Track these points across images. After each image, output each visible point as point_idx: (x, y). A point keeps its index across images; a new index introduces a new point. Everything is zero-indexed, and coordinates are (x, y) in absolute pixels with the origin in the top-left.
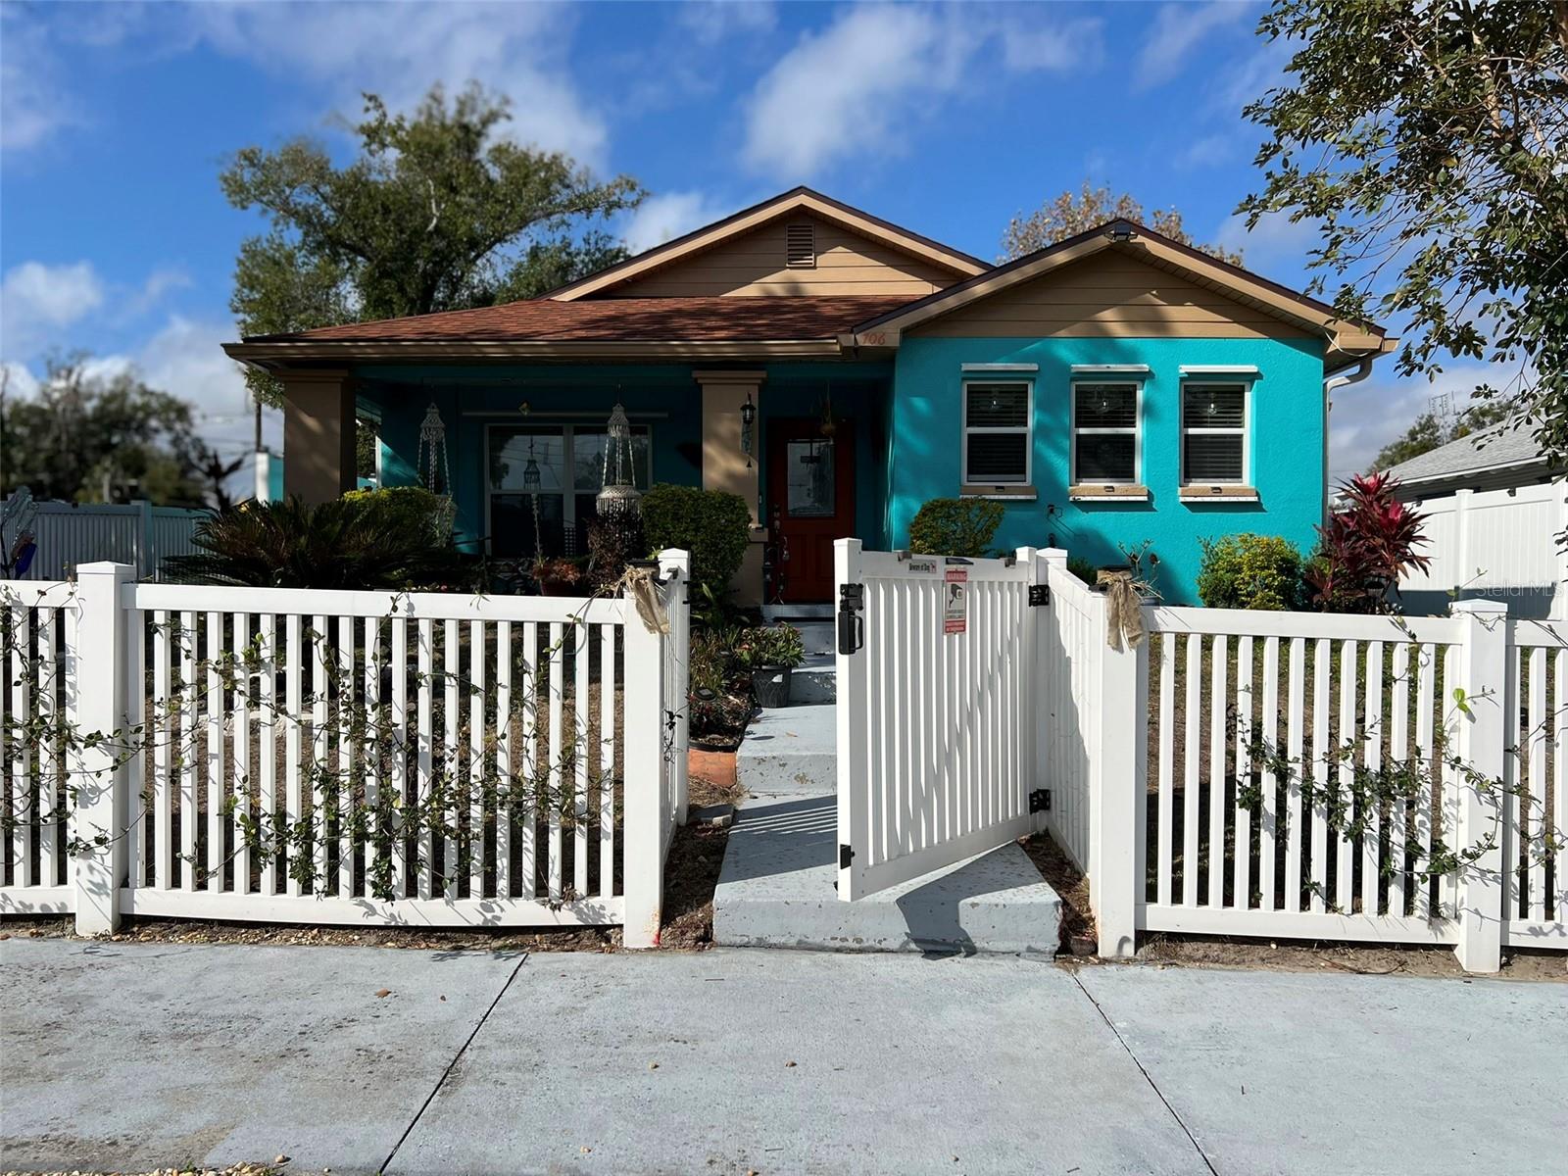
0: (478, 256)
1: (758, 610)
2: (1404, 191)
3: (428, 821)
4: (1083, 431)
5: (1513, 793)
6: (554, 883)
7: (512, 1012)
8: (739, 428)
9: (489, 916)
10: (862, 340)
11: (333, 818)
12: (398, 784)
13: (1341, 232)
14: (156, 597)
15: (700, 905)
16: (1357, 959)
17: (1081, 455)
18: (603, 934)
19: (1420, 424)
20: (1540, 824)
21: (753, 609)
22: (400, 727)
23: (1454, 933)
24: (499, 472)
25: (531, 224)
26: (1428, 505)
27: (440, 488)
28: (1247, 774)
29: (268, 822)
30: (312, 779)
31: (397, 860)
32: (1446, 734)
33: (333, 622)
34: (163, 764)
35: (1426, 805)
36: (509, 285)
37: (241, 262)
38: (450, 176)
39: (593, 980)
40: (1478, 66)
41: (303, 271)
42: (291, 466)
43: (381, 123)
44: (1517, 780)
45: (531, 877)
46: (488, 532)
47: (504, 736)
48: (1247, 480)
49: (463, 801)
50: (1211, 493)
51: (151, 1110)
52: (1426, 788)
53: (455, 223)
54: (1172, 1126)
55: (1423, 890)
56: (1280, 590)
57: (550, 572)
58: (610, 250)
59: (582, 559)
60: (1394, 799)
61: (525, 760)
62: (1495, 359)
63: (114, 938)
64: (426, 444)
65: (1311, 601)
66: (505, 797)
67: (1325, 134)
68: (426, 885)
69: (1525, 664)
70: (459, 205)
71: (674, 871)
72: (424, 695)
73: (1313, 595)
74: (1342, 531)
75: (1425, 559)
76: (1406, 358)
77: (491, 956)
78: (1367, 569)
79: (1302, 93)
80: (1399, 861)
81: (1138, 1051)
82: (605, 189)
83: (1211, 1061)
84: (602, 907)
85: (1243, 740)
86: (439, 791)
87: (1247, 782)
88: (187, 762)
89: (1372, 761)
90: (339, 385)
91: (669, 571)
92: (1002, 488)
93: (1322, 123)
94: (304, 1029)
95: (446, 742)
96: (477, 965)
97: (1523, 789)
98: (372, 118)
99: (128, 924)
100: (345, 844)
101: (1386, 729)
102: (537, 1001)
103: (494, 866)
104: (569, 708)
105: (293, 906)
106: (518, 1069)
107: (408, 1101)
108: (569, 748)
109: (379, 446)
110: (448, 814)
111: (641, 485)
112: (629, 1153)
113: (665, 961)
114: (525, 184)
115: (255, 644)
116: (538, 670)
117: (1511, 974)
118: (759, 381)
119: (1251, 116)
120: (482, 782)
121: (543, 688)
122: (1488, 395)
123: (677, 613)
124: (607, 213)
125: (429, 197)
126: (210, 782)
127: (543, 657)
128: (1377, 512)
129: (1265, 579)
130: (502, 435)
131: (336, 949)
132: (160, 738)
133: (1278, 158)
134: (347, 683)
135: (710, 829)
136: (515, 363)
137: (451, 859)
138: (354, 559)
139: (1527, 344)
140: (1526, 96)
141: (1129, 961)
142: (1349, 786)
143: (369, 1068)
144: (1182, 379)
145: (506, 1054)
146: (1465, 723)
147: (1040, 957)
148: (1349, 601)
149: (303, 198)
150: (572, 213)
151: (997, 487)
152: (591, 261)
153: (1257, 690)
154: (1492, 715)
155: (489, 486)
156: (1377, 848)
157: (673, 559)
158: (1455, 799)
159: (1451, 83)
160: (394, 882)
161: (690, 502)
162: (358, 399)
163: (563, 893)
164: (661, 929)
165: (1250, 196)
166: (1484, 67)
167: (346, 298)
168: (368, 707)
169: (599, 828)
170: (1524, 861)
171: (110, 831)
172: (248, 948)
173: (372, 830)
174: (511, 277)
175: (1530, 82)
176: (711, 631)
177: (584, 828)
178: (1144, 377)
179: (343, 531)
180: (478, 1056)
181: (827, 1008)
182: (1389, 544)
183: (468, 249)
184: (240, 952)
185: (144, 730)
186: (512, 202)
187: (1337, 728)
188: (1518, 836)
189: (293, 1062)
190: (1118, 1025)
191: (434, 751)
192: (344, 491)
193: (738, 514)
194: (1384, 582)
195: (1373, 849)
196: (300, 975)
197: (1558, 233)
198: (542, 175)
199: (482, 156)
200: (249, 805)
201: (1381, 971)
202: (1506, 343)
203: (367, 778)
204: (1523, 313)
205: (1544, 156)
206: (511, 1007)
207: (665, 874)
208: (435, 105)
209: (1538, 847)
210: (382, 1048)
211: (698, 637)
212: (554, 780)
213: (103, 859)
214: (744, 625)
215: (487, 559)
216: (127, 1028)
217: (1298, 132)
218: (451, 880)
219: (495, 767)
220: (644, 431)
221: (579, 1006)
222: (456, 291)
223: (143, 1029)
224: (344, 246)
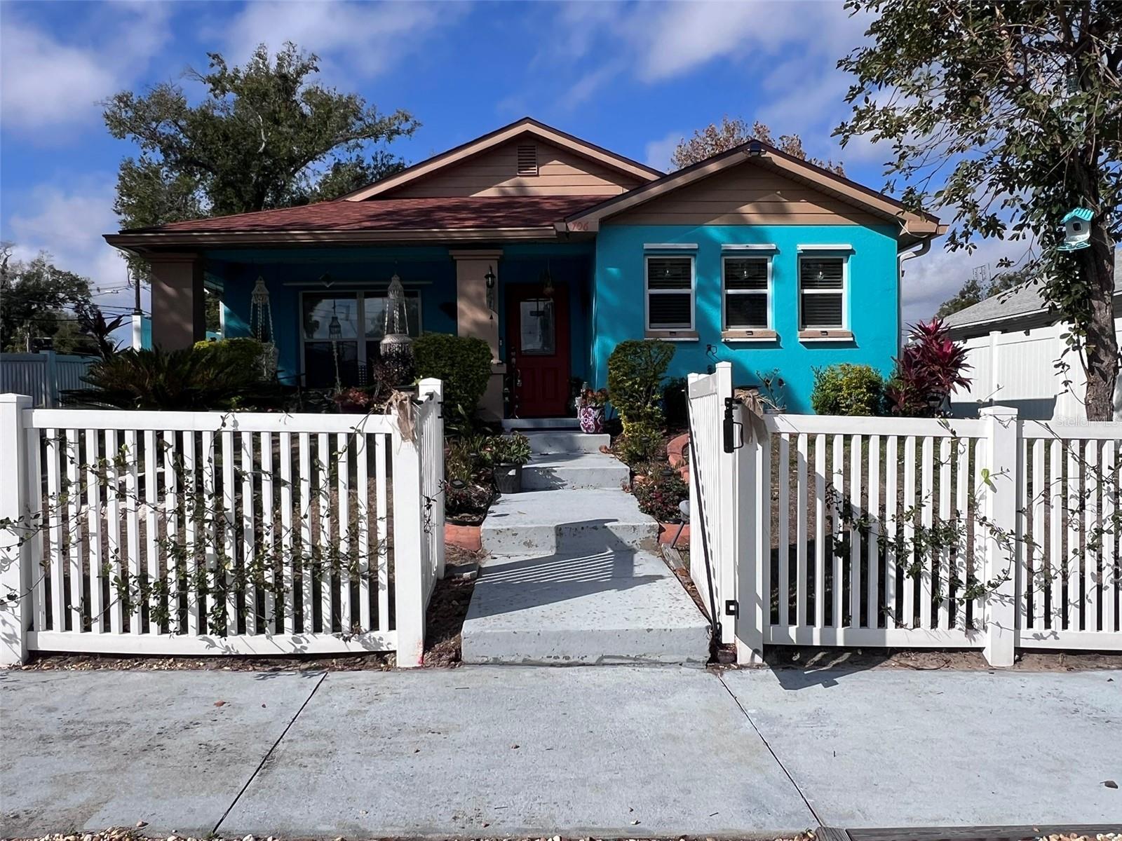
0: (296, 171)
1: (500, 423)
2: (949, 120)
3: (251, 579)
4: (730, 291)
5: (1022, 541)
6: (345, 622)
7: (314, 714)
8: (483, 290)
9: (298, 646)
10: (573, 228)
11: (182, 578)
12: (230, 552)
13: (906, 150)
14: (48, 419)
15: (453, 635)
16: (917, 660)
17: (730, 309)
18: (380, 658)
19: (967, 287)
20: (1041, 562)
21: (496, 423)
22: (230, 511)
23: (983, 640)
24: (312, 327)
25: (334, 147)
26: (971, 343)
27: (266, 338)
28: (840, 532)
29: (134, 582)
30: (165, 550)
31: (231, 608)
32: (976, 501)
33: (179, 435)
34: (56, 541)
35: (963, 551)
36: (319, 191)
37: (121, 178)
38: (274, 111)
39: (373, 691)
40: (1000, 32)
41: (167, 182)
42: (157, 325)
43: (223, 74)
44: (1025, 532)
45: (329, 618)
46: (303, 370)
47: (306, 516)
48: (846, 325)
49: (277, 563)
50: (820, 335)
51: (45, 792)
52: (963, 539)
53: (279, 146)
54: (785, 781)
55: (962, 610)
56: (868, 403)
57: (346, 398)
58: (392, 165)
59: (371, 387)
60: (942, 548)
61: (322, 533)
62: (1012, 238)
63: (24, 668)
64: (255, 306)
65: (890, 410)
66: (307, 560)
67: (894, 79)
68: (252, 625)
69: (1030, 451)
70: (280, 133)
71: (434, 612)
72: (247, 487)
73: (891, 406)
74: (911, 361)
75: (968, 380)
76: (952, 239)
77: (299, 675)
78: (928, 388)
79: (878, 50)
80: (945, 590)
81: (764, 729)
82: (387, 121)
83: (813, 735)
84: (381, 639)
85: (837, 508)
86: (259, 557)
87: (840, 538)
88: (74, 539)
89: (927, 521)
90: (191, 264)
91: (427, 394)
92: (675, 332)
93: (891, 72)
94: (161, 731)
95: (264, 521)
96: (289, 682)
97: (1029, 538)
98: (216, 72)
99: (33, 657)
100: (191, 596)
101: (936, 500)
102: (332, 706)
103: (302, 611)
104: (352, 496)
105: (155, 642)
106: (317, 756)
107: (235, 780)
108: (354, 524)
109: (222, 308)
110: (266, 574)
111: (413, 334)
112: (395, 813)
113: (427, 676)
114: (329, 118)
115: (122, 452)
116: (330, 468)
117: (1021, 667)
118: (498, 258)
119: (843, 67)
120: (291, 550)
121: (333, 480)
122: (1008, 265)
123: (433, 425)
124: (390, 139)
125: (259, 127)
126: (91, 553)
127: (333, 459)
128: (935, 348)
129: (858, 395)
130: (312, 300)
131: (186, 673)
132: (53, 522)
133: (861, 96)
134: (190, 479)
135: (460, 582)
136: (319, 246)
137: (269, 607)
138: (199, 390)
139: (1034, 228)
140: (1033, 52)
141: (758, 666)
142: (911, 539)
143: (208, 758)
144: (799, 255)
145: (309, 746)
146: (990, 493)
147: (696, 666)
148: (916, 410)
149: (166, 129)
150: (364, 138)
151: (671, 332)
152: (378, 173)
153: (846, 473)
154: (1007, 486)
155: (304, 336)
156: (930, 581)
157: (430, 386)
158: (983, 546)
159: (980, 42)
160: (228, 623)
161: (448, 345)
162: (206, 274)
163: (352, 629)
164: (424, 654)
165: (843, 123)
166: (1004, 32)
167: (200, 202)
168: (206, 496)
169: (378, 582)
170: (1030, 588)
171: (19, 590)
172: (122, 672)
173: (211, 585)
174: (320, 185)
175: (1036, 43)
176: (463, 438)
177: (366, 582)
178: (771, 253)
179: (190, 371)
180: (288, 747)
181: (543, 706)
182: (943, 370)
183: (288, 165)
184: (117, 676)
185: (41, 517)
186: (319, 131)
187: (903, 498)
188: (1026, 571)
189: (152, 754)
190: (749, 711)
191: (255, 527)
192: (196, 341)
193: (483, 353)
194: (941, 397)
195: (927, 583)
196: (159, 692)
197: (1055, 149)
198: (342, 111)
199: (297, 97)
200: (120, 569)
201: (935, 667)
202: (1020, 227)
203: (207, 548)
204: (1031, 206)
205: (1045, 94)
206: (313, 711)
207: (427, 614)
208: (261, 61)
209: (1039, 578)
210: (218, 743)
211: (454, 443)
212: (344, 547)
213: (13, 610)
214: (487, 434)
215: (302, 389)
216: (30, 733)
217: (875, 78)
218: (270, 621)
219: (301, 539)
220: (415, 295)
221: (364, 709)
222: (281, 196)
223: (42, 733)
224: (197, 164)
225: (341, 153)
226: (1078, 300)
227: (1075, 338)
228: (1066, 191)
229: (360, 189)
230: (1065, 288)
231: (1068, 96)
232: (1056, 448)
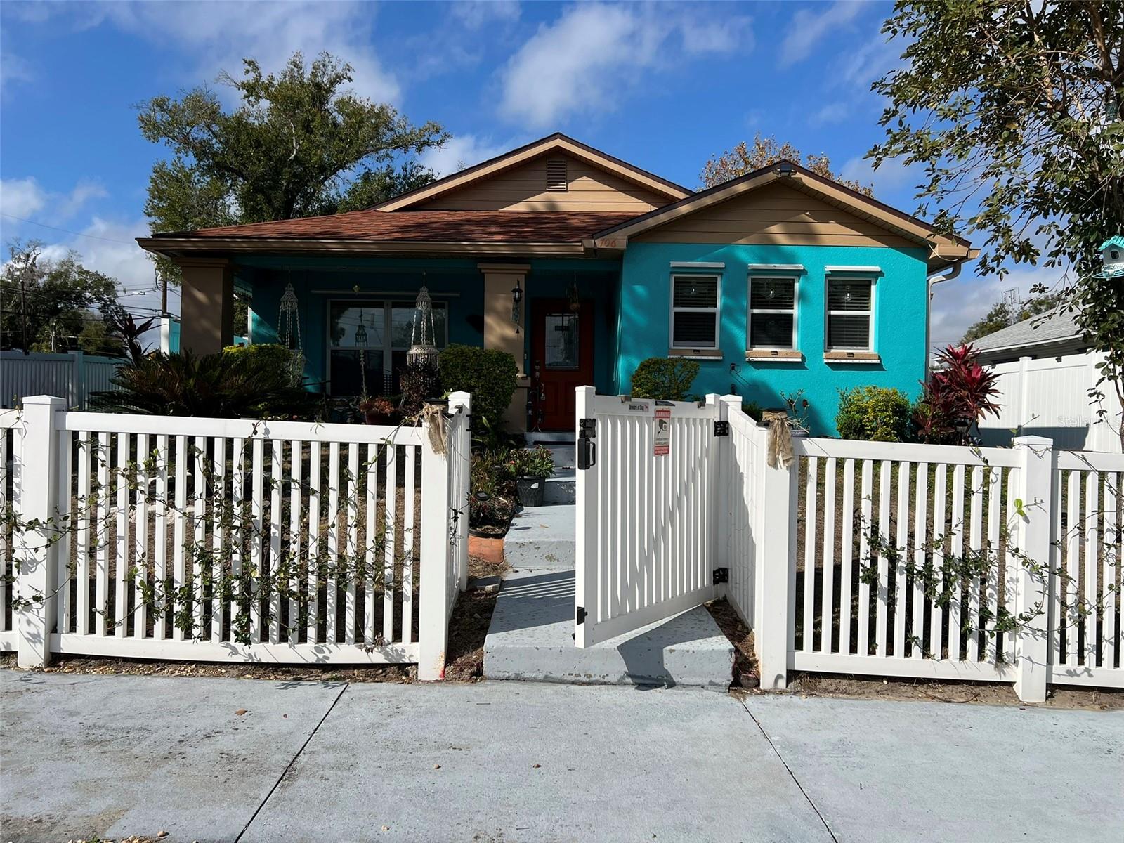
0: (325, 179)
1: (523, 435)
2: (984, 144)
3: (277, 587)
4: (756, 311)
5: (1056, 574)
6: (368, 633)
7: (335, 726)
8: (510, 305)
9: (321, 656)
10: (600, 244)
11: (208, 584)
12: (256, 559)
13: (939, 173)
14: (81, 421)
15: (474, 649)
16: (944, 692)
17: (754, 329)
18: (403, 670)
19: (995, 310)
20: (1075, 597)
21: (518, 435)
22: (258, 518)
23: (1013, 674)
24: (337, 334)
25: (365, 156)
26: (1000, 368)
27: (293, 345)
28: (868, 559)
29: (160, 586)
30: (193, 556)
31: (255, 615)
32: (1008, 531)
33: (210, 442)
34: (84, 544)
35: (994, 582)
36: (348, 200)
37: (154, 181)
38: (307, 120)
39: (394, 703)
40: (1038, 57)
41: (198, 186)
42: (185, 327)
43: (257, 81)
44: (1058, 565)
45: (352, 628)
46: (328, 377)
47: (333, 526)
48: (872, 348)
49: (303, 572)
50: (846, 357)
51: (69, 796)
52: (994, 570)
53: (309, 154)
54: (810, 812)
55: (991, 643)
56: (894, 426)
57: (372, 407)
58: (421, 176)
59: (396, 397)
60: (972, 578)
61: (349, 543)
62: (1047, 265)
63: (46, 670)
64: (284, 313)
65: (917, 435)
66: (333, 570)
67: (929, 103)
68: (275, 633)
69: (1065, 482)
70: (310, 141)
71: (455, 625)
72: (276, 495)
73: (918, 431)
74: (939, 386)
75: (997, 406)
76: (983, 263)
77: (321, 686)
78: (957, 413)
79: (913, 73)
80: (974, 621)
81: (788, 757)
82: (417, 132)
83: (839, 765)
84: (403, 651)
85: (865, 534)
86: (285, 565)
87: (868, 564)
88: (101, 542)
89: (957, 550)
90: (222, 270)
91: (456, 407)
92: (698, 351)
93: (927, 96)
94: (182, 738)
95: (292, 530)
96: (312, 692)
97: (1062, 572)
98: (250, 78)
99: (56, 660)
100: (216, 603)
101: (967, 527)
102: (354, 718)
103: (325, 620)
104: (381, 506)
105: (178, 647)
106: (338, 768)
107: (257, 792)
108: (381, 535)
109: (251, 314)
110: (292, 582)
111: (440, 345)
112: (416, 830)
113: (448, 689)
114: (360, 128)
115: (153, 456)
116: (359, 478)
117: (1053, 704)
118: (526, 272)
119: (877, 89)
120: (317, 559)
121: (362, 490)
122: (1042, 291)
123: (461, 437)
124: (420, 149)
125: (291, 135)
126: (118, 556)
127: (363, 469)
128: (964, 372)
129: (884, 418)
130: (340, 307)
131: (208, 680)
132: (82, 524)
133: (896, 119)
134: (220, 486)
135: (483, 594)
136: (351, 255)
137: (293, 614)
138: (228, 395)
139: (1070, 254)
140: (1071, 79)
141: (781, 692)
142: (940, 568)
143: (229, 767)
144: (827, 276)
145: (331, 757)
146: (1022, 523)
147: (719, 689)
148: (943, 435)
149: (199, 134)
150: (394, 148)
151: (694, 351)
152: (407, 183)
153: (875, 498)
154: (1041, 518)
155: (330, 344)
156: (959, 612)
157: (459, 399)
158: (1015, 578)
159: (1018, 68)
160: (252, 631)
161: (475, 358)
162: (236, 280)
163: (375, 640)
164: (445, 667)
165: (875, 146)
166: (1042, 58)
167: (229, 207)
168: (235, 503)
169: (402, 593)
170: (1063, 622)
171: (44, 592)
172: (144, 678)
173: (236, 593)
174: (349, 194)
175: (1074, 69)
176: (487, 450)
177: (391, 593)
178: (800, 273)
179: (220, 376)
180: (310, 759)
181: (565, 725)
182: (972, 395)
183: (319, 173)
184: (138, 681)
185: (70, 519)
186: (351, 140)
187: (932, 526)
188: (1059, 605)
189: (173, 762)
190: (773, 738)
191: (282, 536)
192: (223, 346)
193: (509, 367)
194: (968, 422)
195: (956, 613)
196: (181, 698)
197: (1093, 176)
198: (373, 121)
199: (330, 106)
200: (146, 573)
201: (962, 700)
202: (1055, 254)
203: (233, 555)
204: (1067, 232)
205: (1083, 121)
206: (334, 723)
207: (449, 627)
208: (296, 69)
209: (1073, 613)
210: (239, 752)
211: (478, 455)
212: (370, 558)
213: (38, 612)
214: (512, 447)
215: (327, 396)
216: (53, 736)
217: (910, 101)
218: (294, 630)
219: (327, 548)
220: (442, 306)
221: (384, 722)
222: (310, 203)
223: (64, 737)
224: (228, 169)
225: (370, 162)
226: (1115, 329)
227: (1111, 367)
228: (1105, 219)
229: (390, 200)
230: (1101, 316)
231: (1106, 123)
232: (1092, 480)
